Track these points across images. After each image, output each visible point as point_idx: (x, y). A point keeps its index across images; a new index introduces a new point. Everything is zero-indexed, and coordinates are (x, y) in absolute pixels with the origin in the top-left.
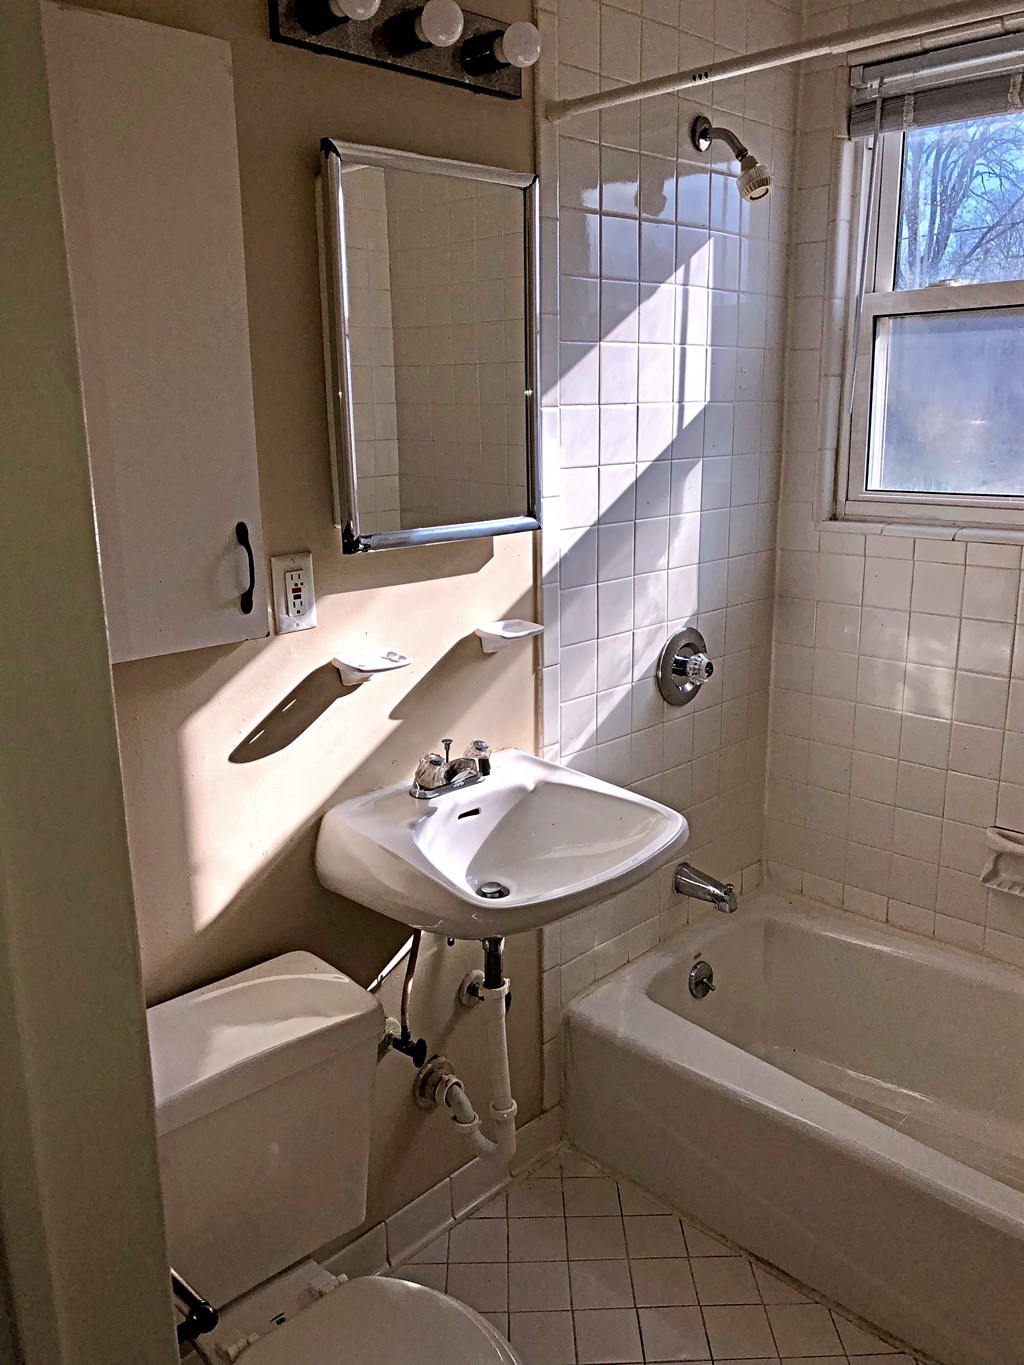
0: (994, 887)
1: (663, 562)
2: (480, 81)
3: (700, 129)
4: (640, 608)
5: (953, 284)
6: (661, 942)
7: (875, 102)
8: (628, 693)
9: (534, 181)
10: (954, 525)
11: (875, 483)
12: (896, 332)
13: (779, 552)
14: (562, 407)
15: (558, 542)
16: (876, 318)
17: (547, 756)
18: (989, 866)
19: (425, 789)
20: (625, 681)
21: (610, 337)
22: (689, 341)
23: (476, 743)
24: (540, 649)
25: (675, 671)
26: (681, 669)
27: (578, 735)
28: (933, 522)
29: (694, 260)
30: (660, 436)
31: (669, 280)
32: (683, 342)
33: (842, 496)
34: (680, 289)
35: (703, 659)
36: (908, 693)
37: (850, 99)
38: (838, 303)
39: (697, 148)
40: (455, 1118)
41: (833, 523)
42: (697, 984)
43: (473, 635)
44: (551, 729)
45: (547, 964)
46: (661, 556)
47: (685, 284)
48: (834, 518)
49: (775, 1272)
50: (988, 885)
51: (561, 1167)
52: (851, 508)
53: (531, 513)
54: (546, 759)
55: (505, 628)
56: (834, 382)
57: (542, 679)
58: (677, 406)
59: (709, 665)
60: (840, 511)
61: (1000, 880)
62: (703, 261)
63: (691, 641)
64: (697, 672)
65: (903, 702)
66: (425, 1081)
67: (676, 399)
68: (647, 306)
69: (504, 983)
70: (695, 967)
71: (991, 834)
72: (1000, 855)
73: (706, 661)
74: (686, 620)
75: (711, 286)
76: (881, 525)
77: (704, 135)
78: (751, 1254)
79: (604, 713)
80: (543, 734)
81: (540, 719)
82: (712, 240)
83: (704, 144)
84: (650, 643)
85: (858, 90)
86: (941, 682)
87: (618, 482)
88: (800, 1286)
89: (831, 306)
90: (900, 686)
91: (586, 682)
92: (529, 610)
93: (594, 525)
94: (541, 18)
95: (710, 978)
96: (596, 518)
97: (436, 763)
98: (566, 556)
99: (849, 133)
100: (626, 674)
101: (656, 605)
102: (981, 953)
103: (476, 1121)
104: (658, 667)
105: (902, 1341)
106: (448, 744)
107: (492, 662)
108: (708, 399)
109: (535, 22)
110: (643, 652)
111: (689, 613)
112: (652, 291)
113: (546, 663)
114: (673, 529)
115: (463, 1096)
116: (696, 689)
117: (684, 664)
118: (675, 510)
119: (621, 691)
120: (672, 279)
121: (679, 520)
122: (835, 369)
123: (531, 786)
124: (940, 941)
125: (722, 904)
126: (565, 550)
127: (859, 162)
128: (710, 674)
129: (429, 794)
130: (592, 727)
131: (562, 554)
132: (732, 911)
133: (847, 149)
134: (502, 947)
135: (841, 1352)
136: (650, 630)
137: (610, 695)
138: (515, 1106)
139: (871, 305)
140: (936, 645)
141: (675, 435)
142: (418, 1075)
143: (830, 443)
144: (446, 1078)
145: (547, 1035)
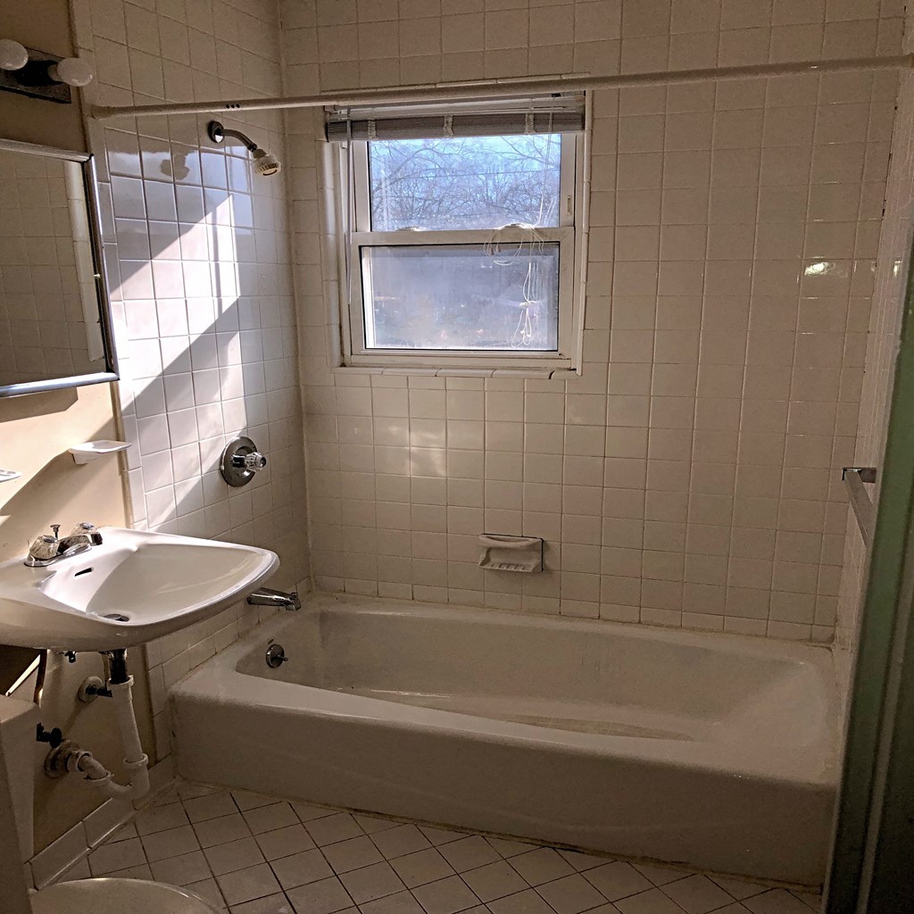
0: (489, 567)
1: (217, 396)
2: (36, 91)
3: (214, 129)
4: (202, 427)
5: (415, 229)
6: (241, 637)
7: (345, 122)
8: (199, 482)
9: (90, 158)
10: (434, 367)
11: (370, 344)
12: (374, 256)
13: (302, 387)
14: (126, 302)
15: (130, 388)
16: (360, 247)
17: (139, 527)
18: (483, 556)
19: (39, 560)
20: (196, 473)
21: (160, 256)
22: (220, 259)
23: (82, 525)
24: (124, 458)
25: (234, 465)
26: (240, 463)
27: (162, 511)
28: (420, 367)
29: (219, 209)
30: (204, 318)
31: (201, 221)
32: (216, 259)
33: (347, 352)
34: (210, 227)
35: (258, 455)
36: (413, 464)
37: (325, 119)
38: (331, 237)
39: (215, 141)
40: (88, 777)
41: (343, 369)
42: (272, 659)
43: (67, 453)
44: (138, 510)
45: (150, 664)
46: (215, 393)
47: (214, 224)
48: (343, 365)
49: (371, 815)
50: (485, 567)
51: (178, 794)
52: (354, 359)
53: (109, 370)
54: (138, 530)
55: (95, 447)
56: (334, 285)
57: (128, 478)
58: (216, 300)
59: (263, 459)
60: (347, 360)
61: (491, 563)
62: (225, 210)
63: (246, 445)
64: (254, 464)
65: (411, 469)
66: (55, 758)
67: (215, 294)
68: (186, 237)
69: (129, 679)
70: (270, 649)
71: (483, 538)
72: (489, 550)
73: (261, 456)
74: (239, 432)
75: (233, 225)
76: (381, 369)
77: (219, 133)
78: (350, 809)
79: (181, 496)
80: (132, 515)
81: (129, 505)
82: (231, 197)
83: (219, 138)
84: (213, 447)
85: (330, 114)
86: (437, 456)
87: (175, 348)
88: (391, 817)
89: (326, 239)
90: (407, 461)
91: (164, 477)
92: (112, 433)
93: (160, 375)
94: (81, 53)
95: (283, 653)
96: (161, 371)
97: (49, 541)
98: (139, 396)
99: (327, 138)
100: (197, 469)
101: (215, 424)
102: (483, 606)
103: (109, 776)
104: (221, 463)
105: (471, 829)
106: (56, 529)
107: (83, 469)
108: (239, 294)
109: (76, 56)
110: (208, 455)
111: (241, 427)
112: (189, 228)
113: (130, 466)
114: (221, 376)
115: (93, 761)
116: (252, 474)
117: (241, 460)
118: (223, 362)
119: (194, 481)
120: (203, 220)
121: (226, 371)
122: (334, 276)
123: (135, 549)
124: (454, 604)
125: (290, 606)
126: (138, 392)
127: (337, 156)
128: (264, 465)
129: (44, 563)
130: (173, 506)
131: (136, 396)
132: (297, 609)
133: (327, 148)
134: (126, 655)
135: (430, 845)
136: (212, 441)
137: (185, 484)
138: (146, 757)
139: (356, 240)
140: (430, 436)
141: (217, 317)
142: (50, 754)
143: (335, 321)
144: (77, 752)
145: (155, 711)
